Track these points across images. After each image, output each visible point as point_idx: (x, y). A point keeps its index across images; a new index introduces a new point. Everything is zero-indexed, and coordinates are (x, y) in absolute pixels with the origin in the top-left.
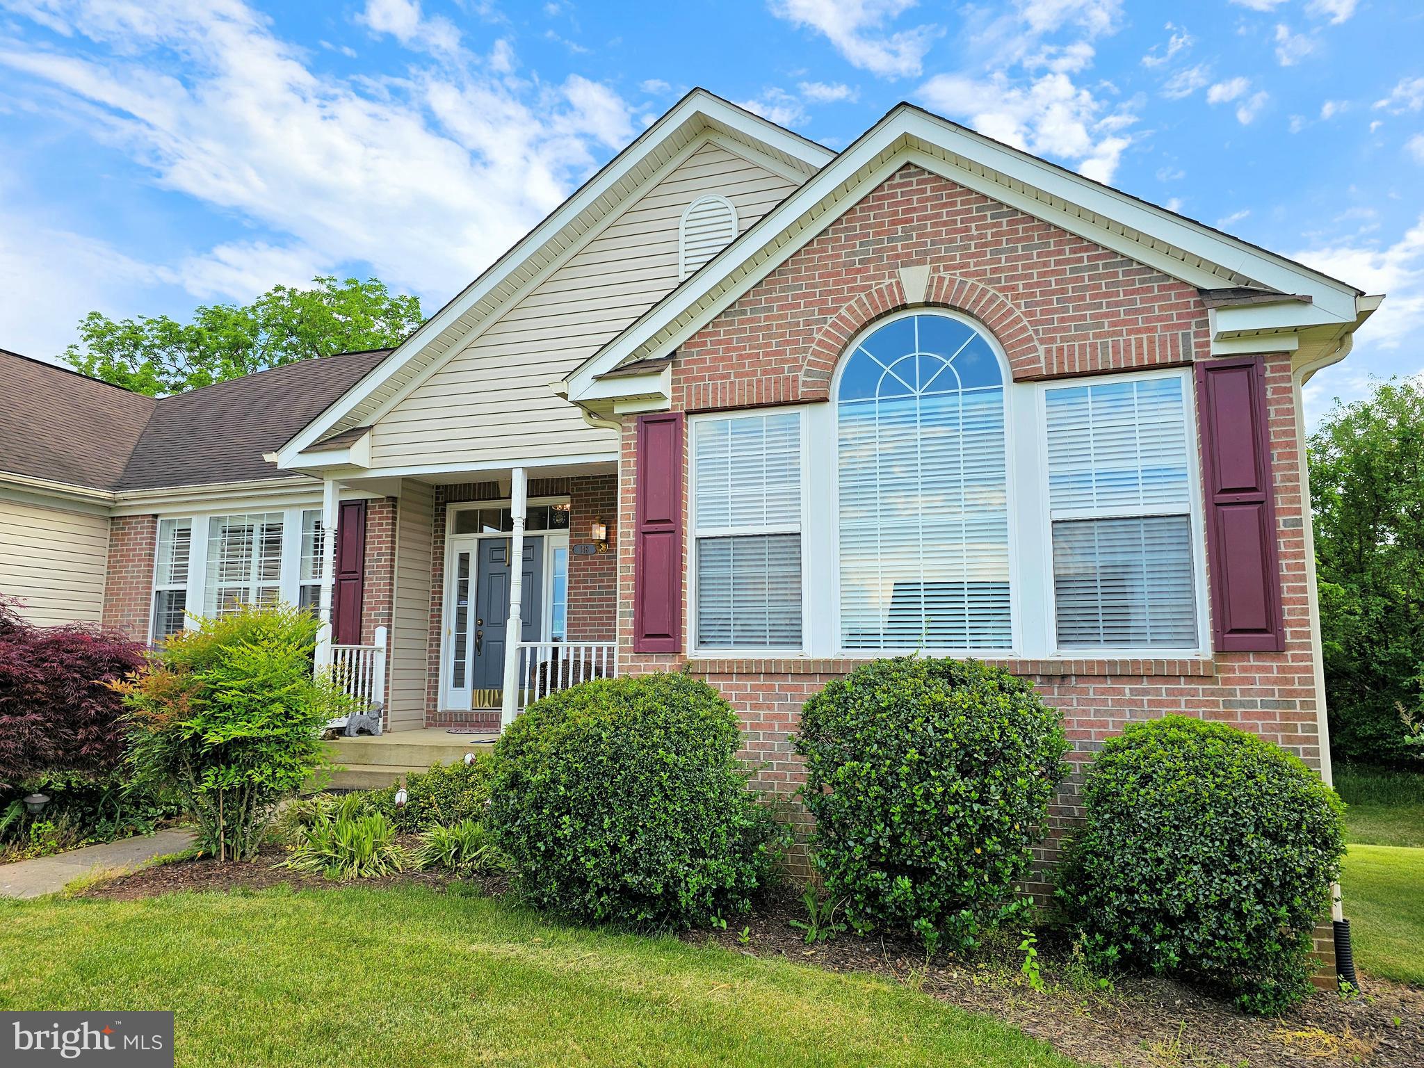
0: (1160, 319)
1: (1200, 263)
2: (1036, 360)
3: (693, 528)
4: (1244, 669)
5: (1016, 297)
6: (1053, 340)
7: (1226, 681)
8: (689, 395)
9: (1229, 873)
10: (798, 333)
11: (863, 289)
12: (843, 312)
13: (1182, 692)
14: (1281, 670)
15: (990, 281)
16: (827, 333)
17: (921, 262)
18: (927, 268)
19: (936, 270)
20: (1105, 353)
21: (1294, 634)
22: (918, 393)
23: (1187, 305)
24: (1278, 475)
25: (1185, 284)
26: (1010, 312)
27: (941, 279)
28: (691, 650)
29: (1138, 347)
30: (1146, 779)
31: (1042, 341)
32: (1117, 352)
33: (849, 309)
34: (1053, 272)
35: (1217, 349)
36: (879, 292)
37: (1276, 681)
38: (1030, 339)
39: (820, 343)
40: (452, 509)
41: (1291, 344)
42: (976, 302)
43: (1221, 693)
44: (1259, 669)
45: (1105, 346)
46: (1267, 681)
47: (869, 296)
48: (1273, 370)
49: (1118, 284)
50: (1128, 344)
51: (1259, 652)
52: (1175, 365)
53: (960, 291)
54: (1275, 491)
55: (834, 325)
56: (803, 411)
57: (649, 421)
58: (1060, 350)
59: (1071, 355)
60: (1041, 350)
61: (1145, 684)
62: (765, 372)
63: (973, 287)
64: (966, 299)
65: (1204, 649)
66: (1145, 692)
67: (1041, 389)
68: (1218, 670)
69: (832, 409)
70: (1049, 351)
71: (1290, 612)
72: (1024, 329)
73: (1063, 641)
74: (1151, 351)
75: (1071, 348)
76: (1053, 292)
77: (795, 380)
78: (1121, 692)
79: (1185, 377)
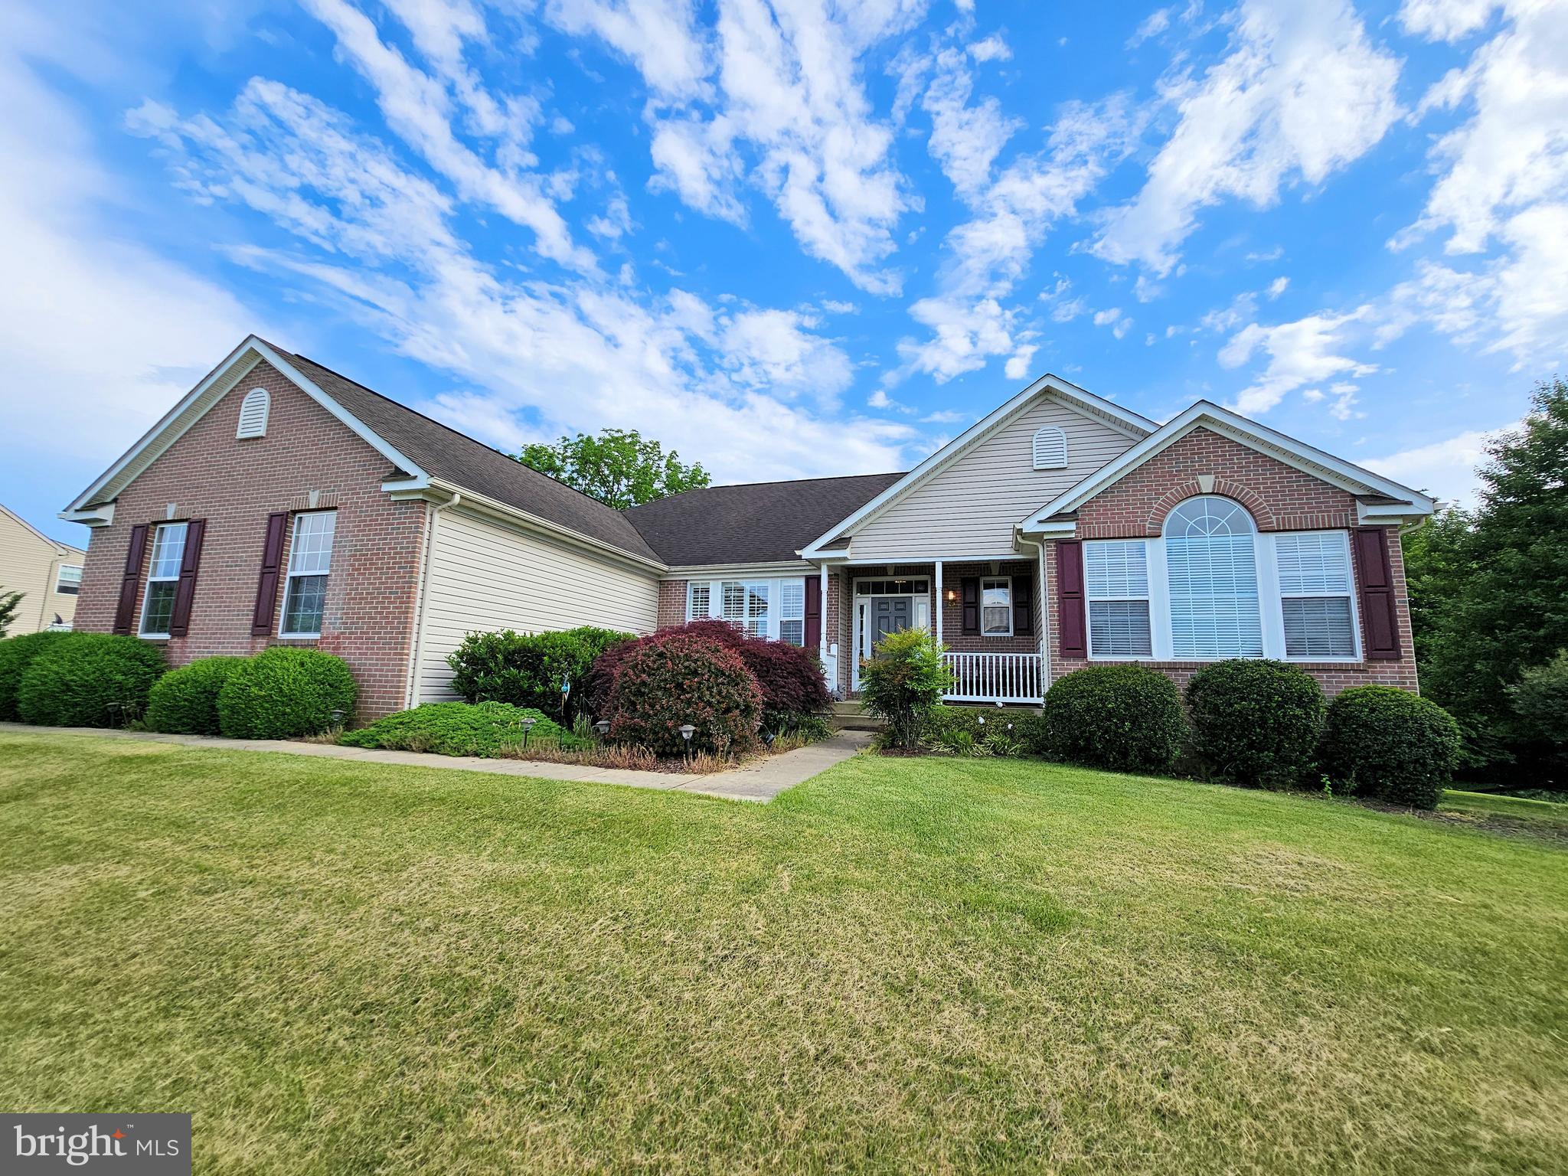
0: (1332, 507)
1: (1354, 483)
2: (1272, 522)
3: (1088, 598)
4: (1381, 667)
5: (1259, 493)
6: (1280, 514)
7: (1373, 672)
8: (1084, 531)
9: (1419, 747)
10: (1144, 504)
11: (1179, 484)
12: (1168, 495)
13: (1352, 677)
14: (1399, 667)
15: (1245, 484)
16: (1160, 505)
17: (1210, 474)
18: (1213, 476)
19: (1217, 477)
20: (1306, 522)
21: (1405, 652)
22: (1208, 535)
23: (1346, 501)
24: (1394, 580)
25: (1344, 491)
26: (1257, 499)
27: (1220, 482)
28: (1090, 657)
29: (1323, 518)
30: (1373, 710)
31: (1274, 514)
32: (1312, 521)
33: (1171, 493)
34: (1278, 482)
35: (1361, 522)
36: (1187, 486)
37: (1397, 673)
38: (1267, 513)
39: (1157, 509)
40: (856, 580)
41: (1400, 522)
42: (1239, 494)
43: (1371, 678)
44: (1390, 667)
45: (1306, 518)
46: (1394, 672)
47: (1182, 488)
48: (1390, 532)
49: (1311, 490)
50: (1317, 517)
51: (1389, 660)
52: (1342, 528)
53: (1230, 488)
54: (1393, 587)
55: (1163, 501)
56: (1147, 541)
57: (1061, 543)
58: (1283, 518)
59: (1289, 521)
60: (1274, 518)
61: (1333, 674)
62: (1126, 522)
63: (1237, 487)
64: (1234, 493)
65: (1360, 657)
66: (1333, 677)
67: (1273, 536)
68: (1369, 667)
69: (1162, 542)
70: (1278, 519)
71: (1404, 642)
72: (1264, 508)
73: (1289, 653)
74: (1329, 521)
75: (1289, 518)
76: (1279, 492)
77: (1144, 526)
78: (1322, 677)
79: (1345, 533)
